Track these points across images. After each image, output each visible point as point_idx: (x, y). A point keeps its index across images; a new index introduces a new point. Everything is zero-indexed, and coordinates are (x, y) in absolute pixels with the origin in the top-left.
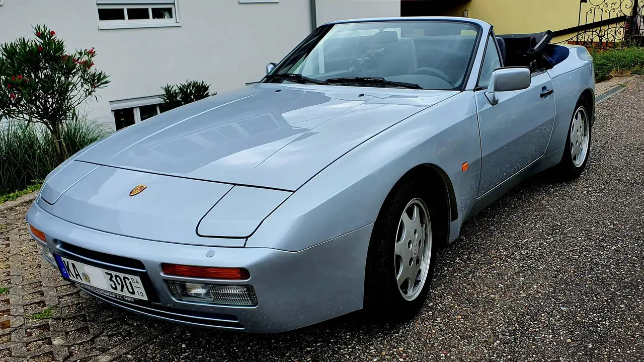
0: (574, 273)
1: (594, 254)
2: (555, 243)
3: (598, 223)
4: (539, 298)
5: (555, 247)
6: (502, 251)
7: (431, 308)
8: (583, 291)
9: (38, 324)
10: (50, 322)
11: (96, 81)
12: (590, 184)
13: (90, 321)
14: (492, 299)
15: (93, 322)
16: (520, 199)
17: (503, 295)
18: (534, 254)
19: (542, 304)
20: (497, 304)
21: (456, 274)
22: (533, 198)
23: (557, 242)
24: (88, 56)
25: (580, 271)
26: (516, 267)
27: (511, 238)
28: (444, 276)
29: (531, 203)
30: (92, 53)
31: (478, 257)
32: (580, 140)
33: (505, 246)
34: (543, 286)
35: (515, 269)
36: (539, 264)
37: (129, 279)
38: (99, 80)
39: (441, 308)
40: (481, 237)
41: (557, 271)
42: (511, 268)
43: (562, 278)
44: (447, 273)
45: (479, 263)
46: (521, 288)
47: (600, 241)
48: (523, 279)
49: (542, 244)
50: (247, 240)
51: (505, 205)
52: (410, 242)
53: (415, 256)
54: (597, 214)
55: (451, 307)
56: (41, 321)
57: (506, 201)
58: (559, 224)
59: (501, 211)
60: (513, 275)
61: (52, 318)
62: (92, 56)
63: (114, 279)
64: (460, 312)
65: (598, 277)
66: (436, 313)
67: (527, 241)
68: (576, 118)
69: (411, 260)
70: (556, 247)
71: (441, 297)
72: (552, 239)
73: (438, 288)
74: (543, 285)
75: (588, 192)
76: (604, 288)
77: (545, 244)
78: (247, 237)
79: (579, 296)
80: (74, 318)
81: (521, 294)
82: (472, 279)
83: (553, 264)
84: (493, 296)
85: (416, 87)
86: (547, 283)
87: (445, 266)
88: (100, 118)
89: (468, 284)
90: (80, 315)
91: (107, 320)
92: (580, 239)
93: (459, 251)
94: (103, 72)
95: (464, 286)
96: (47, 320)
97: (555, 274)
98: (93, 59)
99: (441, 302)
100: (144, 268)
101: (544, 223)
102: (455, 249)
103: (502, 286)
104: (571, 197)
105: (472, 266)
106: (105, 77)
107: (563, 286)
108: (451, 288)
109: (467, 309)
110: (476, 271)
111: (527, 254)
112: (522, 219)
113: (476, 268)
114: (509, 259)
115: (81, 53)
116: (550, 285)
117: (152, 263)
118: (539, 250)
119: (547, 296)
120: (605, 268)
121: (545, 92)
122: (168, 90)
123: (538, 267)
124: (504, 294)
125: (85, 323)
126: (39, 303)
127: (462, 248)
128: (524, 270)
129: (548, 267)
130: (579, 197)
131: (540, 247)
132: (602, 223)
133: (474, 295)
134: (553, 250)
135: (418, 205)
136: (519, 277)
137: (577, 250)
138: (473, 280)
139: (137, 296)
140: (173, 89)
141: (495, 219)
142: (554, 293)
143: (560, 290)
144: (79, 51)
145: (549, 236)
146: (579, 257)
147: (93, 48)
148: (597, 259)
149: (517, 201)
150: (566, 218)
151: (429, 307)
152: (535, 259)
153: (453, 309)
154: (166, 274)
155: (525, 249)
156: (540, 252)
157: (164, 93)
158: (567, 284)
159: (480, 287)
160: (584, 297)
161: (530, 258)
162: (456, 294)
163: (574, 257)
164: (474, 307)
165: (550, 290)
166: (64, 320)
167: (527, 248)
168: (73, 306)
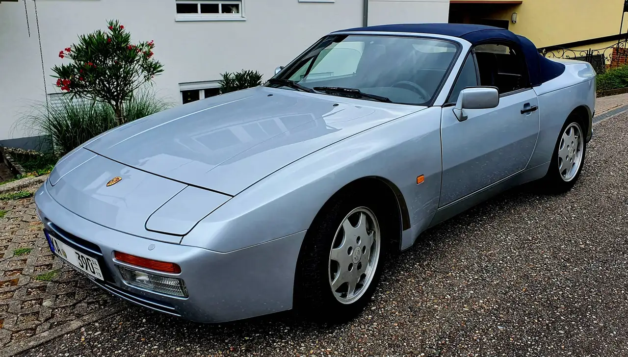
0: (525, 291)
1: (553, 274)
2: (518, 259)
3: (570, 241)
4: (480, 314)
5: (516, 262)
6: (463, 260)
7: (373, 311)
8: (527, 312)
9: (38, 285)
10: (49, 284)
11: (152, 69)
12: (577, 200)
13: (79, 287)
14: (434, 310)
15: (82, 288)
16: (501, 208)
17: (446, 307)
18: (494, 267)
19: (481, 320)
20: (437, 315)
21: (410, 280)
22: (515, 209)
23: (521, 257)
24: (148, 47)
25: (533, 291)
26: (470, 279)
27: (477, 248)
28: (398, 281)
29: (511, 213)
30: (151, 45)
31: (437, 264)
32: (571, 155)
33: (468, 256)
34: (489, 302)
35: (468, 281)
36: (494, 278)
37: (90, 261)
38: (155, 69)
39: (382, 313)
40: (449, 244)
41: (509, 288)
42: (465, 280)
43: (511, 296)
44: (402, 278)
45: (436, 271)
46: (467, 302)
47: (565, 260)
48: (473, 292)
49: (506, 257)
50: (182, 238)
51: (484, 214)
52: (350, 249)
53: (356, 262)
54: (572, 232)
55: (392, 313)
56: (42, 282)
57: (487, 209)
58: (530, 238)
59: (478, 220)
60: (464, 287)
61: (52, 281)
62: (151, 48)
63: (81, 258)
64: (399, 319)
65: (548, 298)
66: (376, 318)
67: (491, 254)
68: (568, 133)
69: (351, 265)
70: (518, 262)
71: (387, 301)
72: (517, 254)
73: (388, 292)
74: (489, 300)
75: (572, 207)
76: (550, 311)
77: (509, 258)
78: (183, 236)
79: (520, 316)
80: (67, 283)
81: (464, 307)
82: (422, 286)
83: (508, 280)
84: (437, 306)
85: (387, 101)
86: (494, 299)
87: (402, 270)
88: (166, 98)
89: (417, 291)
90: (74, 281)
91: (93, 288)
92: (545, 256)
93: (422, 256)
94: (159, 62)
95: (412, 294)
96: (46, 282)
97: (505, 291)
98: (151, 50)
99: (384, 308)
100: (101, 252)
101: (516, 235)
102: (419, 254)
103: (449, 297)
104: (553, 211)
105: (428, 273)
106: (160, 66)
107: (509, 304)
108: (399, 294)
109: (406, 317)
110: (430, 278)
111: (487, 266)
112: (496, 230)
113: (431, 276)
114: (466, 270)
115: (143, 45)
116: (497, 301)
117: (107, 248)
118: (500, 264)
119: (489, 313)
120: (558, 290)
121: (528, 108)
122: (226, 76)
123: (492, 282)
124: (448, 306)
125: (75, 289)
126: (47, 265)
127: (425, 254)
128: (477, 283)
129: (502, 282)
130: (561, 211)
131: (502, 261)
132: (575, 241)
133: (418, 303)
134: (514, 265)
135: (364, 213)
136: (469, 290)
137: (538, 267)
138: (424, 288)
139: (96, 276)
140: (231, 76)
141: (469, 227)
142: (497, 310)
143: (504, 308)
144: (142, 43)
145: (515, 250)
146: (537, 276)
147: (153, 41)
148: (554, 279)
149: (498, 210)
150: (539, 233)
151: (371, 310)
152: (493, 272)
153: (392, 316)
154: (117, 260)
155: (486, 262)
156: (500, 266)
157: (222, 79)
158: (514, 302)
159: (428, 296)
160: (526, 318)
161: (488, 272)
162: (402, 300)
163: (532, 274)
164: (413, 316)
165: (495, 307)
166: (60, 283)
167: (489, 261)
168: (72, 271)
